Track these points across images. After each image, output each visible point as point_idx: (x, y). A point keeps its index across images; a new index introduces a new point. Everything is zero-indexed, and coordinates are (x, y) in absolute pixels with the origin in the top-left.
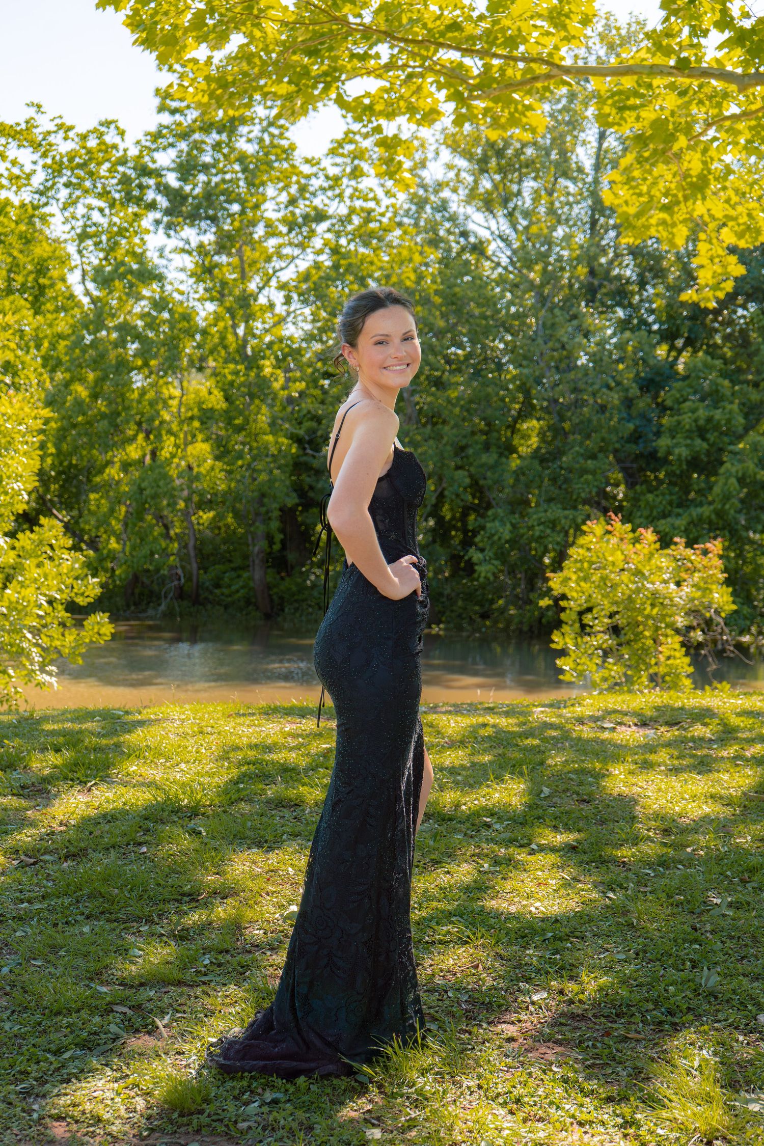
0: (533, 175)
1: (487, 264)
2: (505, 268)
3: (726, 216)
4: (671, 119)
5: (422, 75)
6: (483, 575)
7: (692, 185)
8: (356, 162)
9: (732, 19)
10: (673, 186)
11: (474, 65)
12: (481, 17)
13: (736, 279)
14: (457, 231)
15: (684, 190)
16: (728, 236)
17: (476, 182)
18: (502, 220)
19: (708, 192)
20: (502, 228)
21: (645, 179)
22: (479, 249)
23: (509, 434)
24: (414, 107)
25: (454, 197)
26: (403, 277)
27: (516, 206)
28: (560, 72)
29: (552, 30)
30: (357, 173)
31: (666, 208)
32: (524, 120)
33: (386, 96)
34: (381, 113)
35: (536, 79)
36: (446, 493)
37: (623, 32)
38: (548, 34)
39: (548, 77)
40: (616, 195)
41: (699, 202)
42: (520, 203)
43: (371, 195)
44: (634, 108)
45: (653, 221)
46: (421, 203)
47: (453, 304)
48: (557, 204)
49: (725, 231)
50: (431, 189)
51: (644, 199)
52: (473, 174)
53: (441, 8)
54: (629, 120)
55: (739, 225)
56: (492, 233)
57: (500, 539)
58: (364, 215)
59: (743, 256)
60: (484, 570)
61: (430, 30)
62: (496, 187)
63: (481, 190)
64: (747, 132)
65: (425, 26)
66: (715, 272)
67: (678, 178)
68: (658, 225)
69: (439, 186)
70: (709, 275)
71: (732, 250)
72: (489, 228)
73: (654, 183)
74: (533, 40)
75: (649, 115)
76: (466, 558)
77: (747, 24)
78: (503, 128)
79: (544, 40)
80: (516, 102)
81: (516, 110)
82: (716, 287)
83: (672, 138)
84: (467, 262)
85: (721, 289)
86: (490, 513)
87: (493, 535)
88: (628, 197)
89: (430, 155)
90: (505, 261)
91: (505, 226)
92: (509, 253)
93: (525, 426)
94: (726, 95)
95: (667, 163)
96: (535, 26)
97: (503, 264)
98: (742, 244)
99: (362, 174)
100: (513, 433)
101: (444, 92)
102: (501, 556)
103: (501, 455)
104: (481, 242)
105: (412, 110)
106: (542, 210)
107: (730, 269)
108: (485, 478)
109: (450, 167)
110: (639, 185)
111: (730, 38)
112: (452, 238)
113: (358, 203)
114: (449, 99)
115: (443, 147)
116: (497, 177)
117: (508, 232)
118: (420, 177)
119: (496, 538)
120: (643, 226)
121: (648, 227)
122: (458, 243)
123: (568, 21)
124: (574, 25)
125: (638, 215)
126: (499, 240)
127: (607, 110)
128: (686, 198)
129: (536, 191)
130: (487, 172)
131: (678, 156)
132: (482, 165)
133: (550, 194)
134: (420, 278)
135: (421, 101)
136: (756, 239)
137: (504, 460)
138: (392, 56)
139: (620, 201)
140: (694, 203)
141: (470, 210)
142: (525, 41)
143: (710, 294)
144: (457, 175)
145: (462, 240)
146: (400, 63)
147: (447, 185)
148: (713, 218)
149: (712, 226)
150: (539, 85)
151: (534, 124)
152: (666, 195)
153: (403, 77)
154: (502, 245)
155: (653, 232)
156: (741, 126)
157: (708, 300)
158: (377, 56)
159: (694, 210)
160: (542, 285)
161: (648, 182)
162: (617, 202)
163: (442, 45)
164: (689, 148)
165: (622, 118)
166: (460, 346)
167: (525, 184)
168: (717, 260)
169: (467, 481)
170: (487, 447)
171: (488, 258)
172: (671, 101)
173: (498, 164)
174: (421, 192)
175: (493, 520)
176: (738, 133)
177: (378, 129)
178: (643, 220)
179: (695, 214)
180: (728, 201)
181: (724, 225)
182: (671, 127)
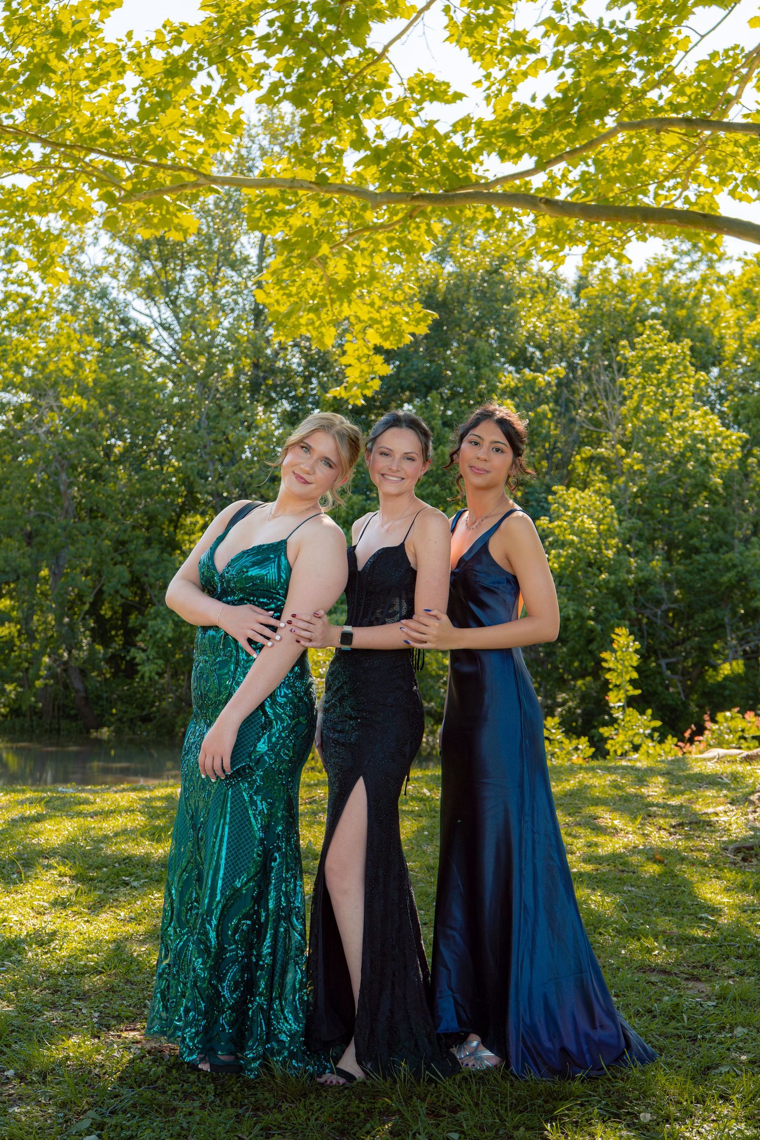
0: (196, 262)
1: (149, 353)
2: (168, 358)
3: (370, 319)
4: (314, 227)
5: (73, 177)
6: (147, 675)
7: (338, 289)
8: (11, 246)
9: (367, 139)
10: (320, 288)
11: (126, 168)
12: (131, 124)
13: (382, 378)
14: (117, 318)
15: (330, 293)
16: (373, 338)
17: (137, 269)
18: (163, 308)
19: (354, 296)
20: (164, 316)
21: (295, 281)
22: (140, 337)
23: (172, 529)
24: (66, 205)
25: (114, 283)
26: (61, 365)
27: (178, 293)
28: (206, 182)
29: (201, 138)
30: (13, 257)
31: (315, 310)
32: (176, 221)
33: (38, 192)
34: (33, 209)
35: (184, 186)
36: (105, 588)
37: (287, 123)
38: (197, 143)
39: (196, 185)
40: (268, 294)
41: (346, 305)
42: (182, 291)
43: (27, 280)
44: (283, 213)
45: (303, 321)
46: (79, 290)
47: (112, 394)
48: (221, 293)
49: (370, 331)
50: (89, 274)
51: (295, 299)
52: (134, 260)
53: (92, 114)
54: (278, 225)
55: (383, 327)
56: (154, 321)
57: (162, 638)
58: (20, 300)
59: (389, 355)
60: (147, 670)
61: (81, 135)
62: (157, 275)
63: (143, 277)
64: (385, 241)
65: (77, 130)
66: (362, 371)
67: (324, 282)
68: (307, 325)
69: (99, 271)
70: (357, 373)
71: (378, 350)
72: (151, 317)
73: (304, 285)
74: (182, 148)
75: (296, 221)
76: (128, 658)
77: (383, 144)
78: (156, 227)
79: (192, 148)
80: (167, 203)
81: (168, 211)
82: (364, 386)
83: (317, 245)
84: (129, 350)
85: (368, 388)
86: (152, 610)
87: (156, 633)
88: (279, 297)
89: (89, 240)
90: (167, 351)
91: (167, 315)
92: (172, 342)
93: (188, 521)
94: (364, 208)
95: (314, 268)
96: (184, 136)
97: (166, 353)
98: (387, 345)
99: (18, 259)
100: (176, 527)
101: (96, 192)
102: (165, 655)
103: (163, 551)
104: (142, 329)
105: (64, 206)
106: (206, 298)
107: (376, 368)
108: (146, 575)
109: (109, 251)
110: (287, 285)
111: (367, 156)
112: (111, 325)
113: (13, 288)
114: (101, 198)
115: (102, 232)
116: (159, 264)
117: (169, 320)
118: (78, 262)
119: (159, 636)
120: (294, 326)
121: (297, 326)
122: (118, 330)
123: (214, 131)
124: (222, 133)
125: (289, 315)
126: (160, 329)
127: (257, 214)
128: (333, 301)
129: (200, 279)
130: (148, 258)
131: (324, 261)
132: (143, 251)
133: (214, 282)
134: (79, 365)
135: (73, 198)
136: (399, 341)
137: (165, 555)
138: (45, 156)
139: (272, 301)
140: (341, 305)
141: (130, 296)
142: (174, 148)
143: (358, 392)
144: (117, 260)
145: (122, 327)
146: (52, 162)
147: (107, 269)
148: (360, 320)
149: (358, 327)
150: (188, 191)
151: (185, 224)
152: (313, 297)
153: (56, 175)
154: (165, 334)
155: (303, 331)
156: (380, 237)
157: (357, 397)
158: (30, 154)
159: (340, 312)
160: (207, 375)
161: (297, 284)
162: (267, 301)
163: (92, 150)
164: (334, 255)
165: (271, 222)
166: (121, 437)
167: (188, 272)
168: (364, 360)
169: (127, 576)
170: (148, 543)
171: (149, 347)
172: (315, 210)
173: (160, 251)
174: (78, 277)
175: (155, 618)
176: (377, 243)
177: (31, 224)
178: (293, 319)
179: (343, 315)
180: (372, 304)
181: (370, 326)
182: (315, 234)
